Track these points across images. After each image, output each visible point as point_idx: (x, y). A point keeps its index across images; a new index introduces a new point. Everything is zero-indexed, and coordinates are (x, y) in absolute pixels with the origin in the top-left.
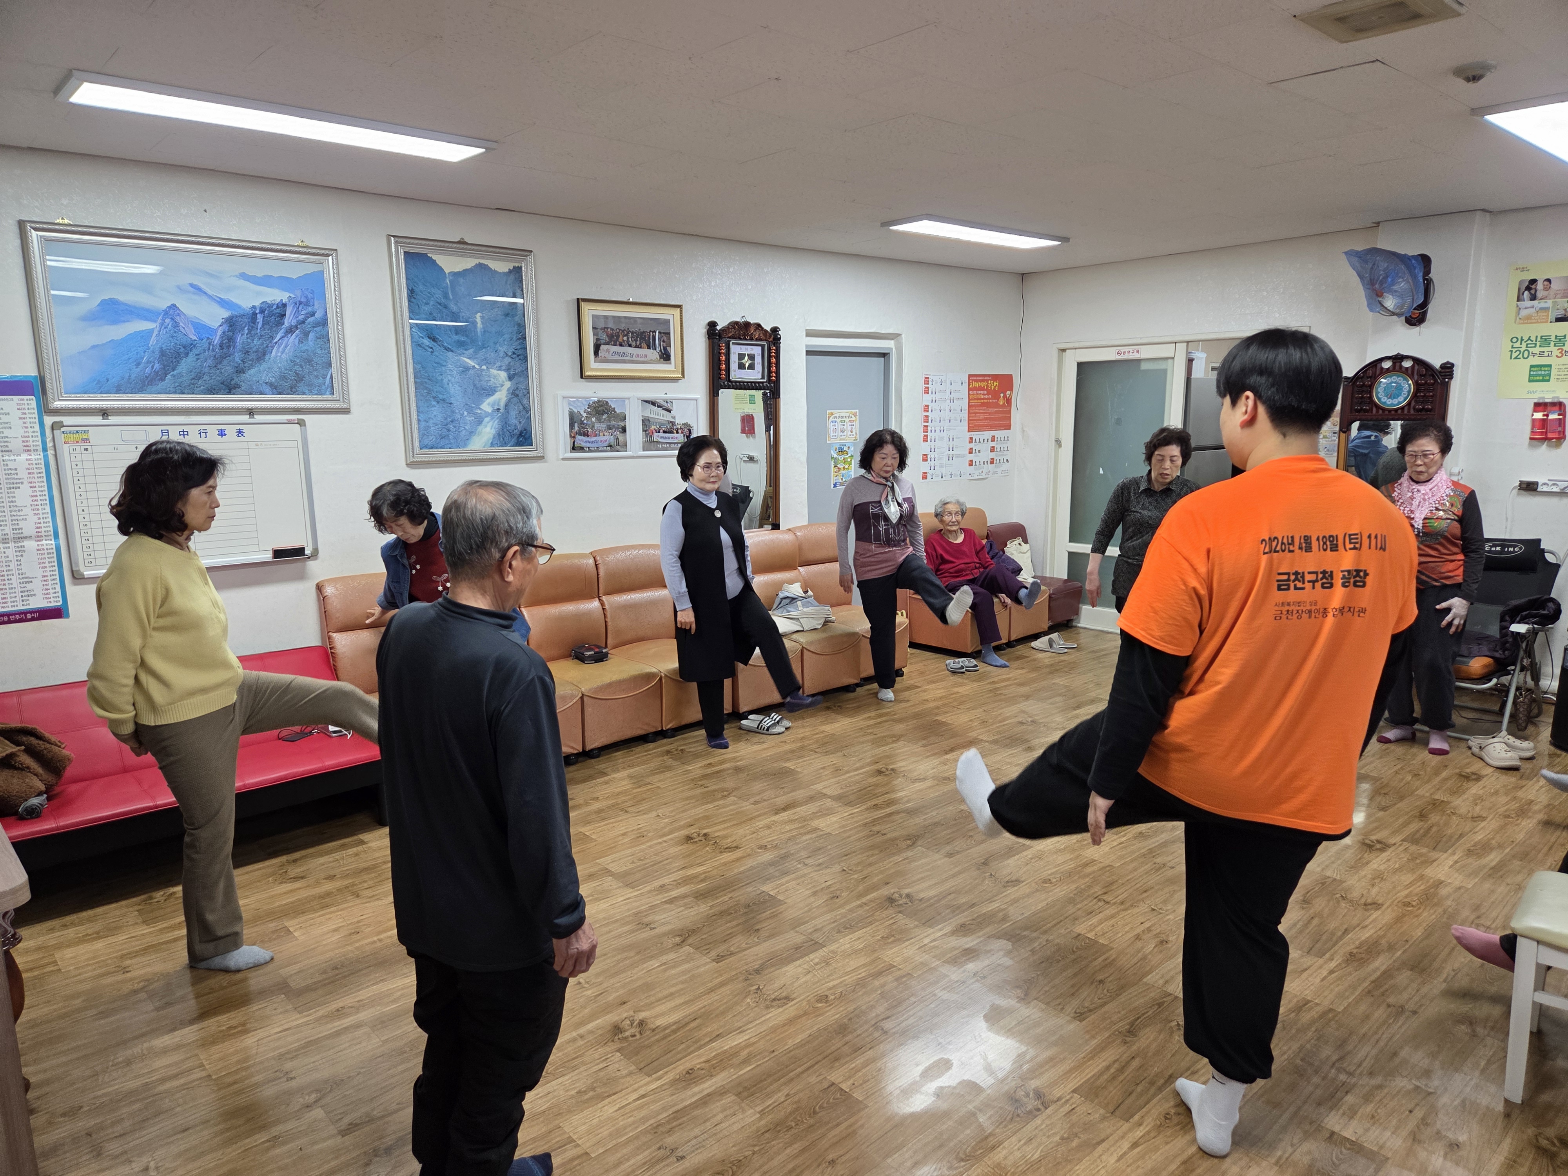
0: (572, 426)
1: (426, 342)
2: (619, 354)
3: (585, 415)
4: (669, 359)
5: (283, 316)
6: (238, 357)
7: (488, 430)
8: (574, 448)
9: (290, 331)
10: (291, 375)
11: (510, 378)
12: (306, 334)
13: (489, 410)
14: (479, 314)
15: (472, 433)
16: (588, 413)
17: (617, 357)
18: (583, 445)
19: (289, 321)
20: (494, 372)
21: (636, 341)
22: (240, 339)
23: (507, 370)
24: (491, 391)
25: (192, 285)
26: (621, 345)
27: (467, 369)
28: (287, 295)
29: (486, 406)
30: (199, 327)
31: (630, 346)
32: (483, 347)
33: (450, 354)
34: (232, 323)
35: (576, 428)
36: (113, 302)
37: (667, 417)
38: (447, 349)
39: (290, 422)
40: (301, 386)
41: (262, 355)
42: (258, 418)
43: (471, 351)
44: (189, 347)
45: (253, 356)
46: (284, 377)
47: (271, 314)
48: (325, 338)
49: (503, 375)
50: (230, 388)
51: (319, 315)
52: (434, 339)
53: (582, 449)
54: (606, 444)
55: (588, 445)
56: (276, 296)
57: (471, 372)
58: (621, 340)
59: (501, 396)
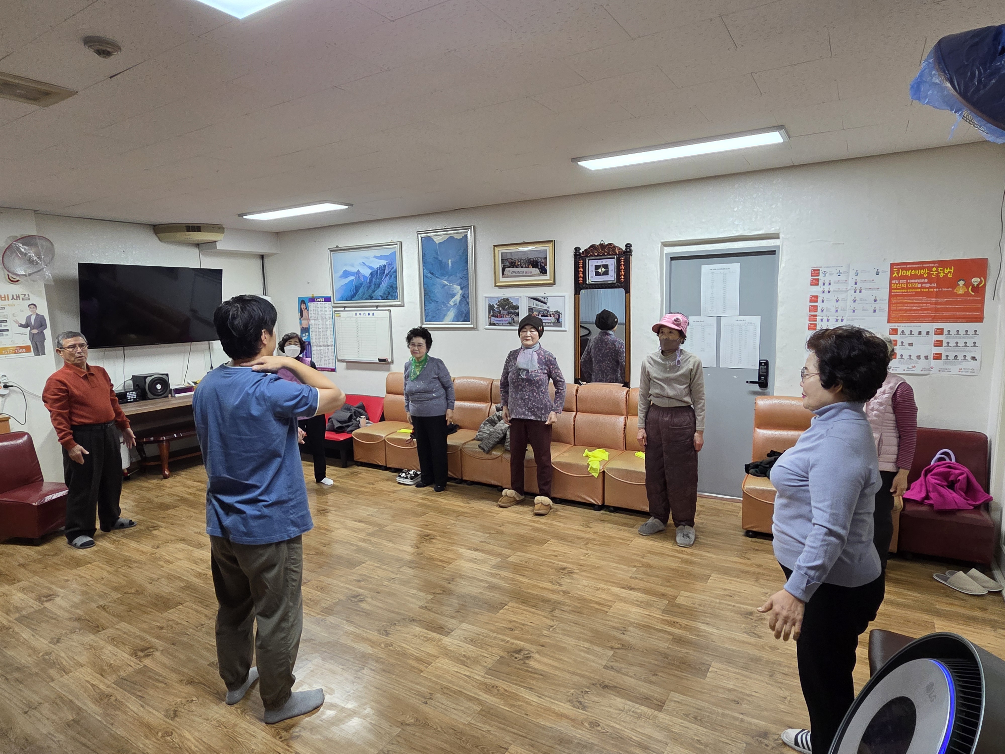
0: (489, 313)
1: (429, 275)
2: (515, 272)
3: (496, 306)
4: (546, 273)
5: (385, 270)
6: (373, 287)
7: (451, 314)
8: (491, 324)
9: (387, 275)
10: (387, 293)
11: (462, 289)
12: (391, 276)
13: (453, 304)
14: (450, 260)
15: (445, 316)
16: (498, 305)
17: (514, 274)
18: (495, 322)
19: (386, 272)
20: (455, 286)
21: (525, 264)
22: (374, 280)
23: (460, 285)
24: (453, 296)
25: (363, 262)
26: (517, 267)
27: (445, 285)
28: (386, 262)
29: (452, 303)
30: (364, 277)
31: (522, 267)
32: (451, 275)
33: (438, 279)
34: (371, 274)
35: (492, 313)
36: (345, 271)
37: (545, 307)
38: (438, 278)
39: (385, 310)
40: (390, 297)
41: (379, 285)
42: (379, 308)
43: (446, 277)
44: (361, 284)
45: (377, 286)
46: (384, 293)
47: (382, 270)
48: (396, 277)
49: (459, 287)
50: (371, 298)
51: (394, 268)
52: (432, 274)
53: (494, 324)
54: (507, 322)
55: (498, 322)
56: (383, 262)
57: (446, 287)
58: (516, 264)
59: (458, 298)
